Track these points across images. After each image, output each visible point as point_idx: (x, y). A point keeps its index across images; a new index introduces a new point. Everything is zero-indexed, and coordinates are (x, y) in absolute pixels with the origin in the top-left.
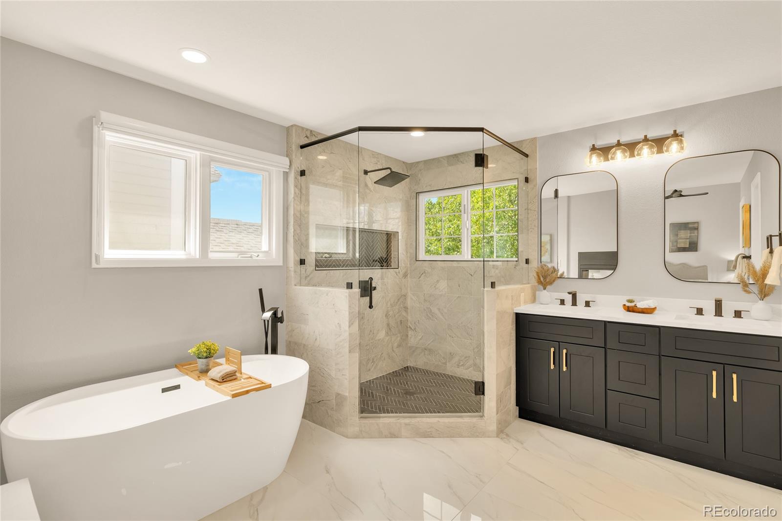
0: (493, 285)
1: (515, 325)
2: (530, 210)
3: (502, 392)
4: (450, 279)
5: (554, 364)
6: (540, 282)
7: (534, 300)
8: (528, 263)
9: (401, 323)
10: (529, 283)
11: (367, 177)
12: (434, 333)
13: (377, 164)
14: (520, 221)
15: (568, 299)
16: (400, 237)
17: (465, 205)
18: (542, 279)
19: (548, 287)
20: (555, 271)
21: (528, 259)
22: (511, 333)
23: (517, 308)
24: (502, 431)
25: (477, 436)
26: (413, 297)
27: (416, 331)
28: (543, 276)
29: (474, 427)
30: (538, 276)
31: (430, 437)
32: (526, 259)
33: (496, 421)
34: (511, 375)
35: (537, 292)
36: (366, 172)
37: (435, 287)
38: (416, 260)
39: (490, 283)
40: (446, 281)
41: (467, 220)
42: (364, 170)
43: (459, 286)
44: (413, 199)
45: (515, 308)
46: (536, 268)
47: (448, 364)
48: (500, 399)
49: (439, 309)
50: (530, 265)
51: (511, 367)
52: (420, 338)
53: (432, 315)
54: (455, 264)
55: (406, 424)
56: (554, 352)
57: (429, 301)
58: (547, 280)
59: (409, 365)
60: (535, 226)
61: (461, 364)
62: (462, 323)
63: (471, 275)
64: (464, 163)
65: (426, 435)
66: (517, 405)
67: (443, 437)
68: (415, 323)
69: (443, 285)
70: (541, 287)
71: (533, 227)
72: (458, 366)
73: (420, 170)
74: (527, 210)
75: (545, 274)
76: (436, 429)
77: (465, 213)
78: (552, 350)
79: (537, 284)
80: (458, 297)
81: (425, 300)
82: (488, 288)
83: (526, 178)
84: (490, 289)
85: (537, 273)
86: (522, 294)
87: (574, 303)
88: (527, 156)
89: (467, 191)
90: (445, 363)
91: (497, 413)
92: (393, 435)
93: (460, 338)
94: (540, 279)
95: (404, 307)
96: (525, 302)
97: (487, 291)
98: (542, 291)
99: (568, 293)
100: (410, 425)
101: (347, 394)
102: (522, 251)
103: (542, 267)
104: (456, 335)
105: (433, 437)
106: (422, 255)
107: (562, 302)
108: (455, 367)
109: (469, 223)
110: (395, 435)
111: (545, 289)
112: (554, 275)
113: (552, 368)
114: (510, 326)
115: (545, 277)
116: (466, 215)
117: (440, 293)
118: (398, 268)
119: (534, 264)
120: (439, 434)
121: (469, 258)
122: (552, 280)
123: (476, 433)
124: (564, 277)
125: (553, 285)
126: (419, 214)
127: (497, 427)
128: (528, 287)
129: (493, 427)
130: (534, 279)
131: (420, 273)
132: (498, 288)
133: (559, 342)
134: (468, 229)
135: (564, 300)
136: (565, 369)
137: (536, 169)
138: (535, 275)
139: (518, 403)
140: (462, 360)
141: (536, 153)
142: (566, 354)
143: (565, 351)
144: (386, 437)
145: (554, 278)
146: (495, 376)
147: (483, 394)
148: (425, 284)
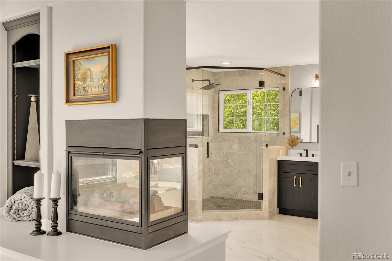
0: (267, 146)
1: (277, 166)
2: (286, 105)
3: (271, 198)
4: (240, 143)
5: (296, 184)
6: (290, 145)
7: (287, 154)
8: (284, 135)
9: (210, 170)
10: (284, 145)
11: (194, 83)
12: (230, 176)
13: (198, 75)
14: (280, 111)
15: (304, 153)
16: (209, 118)
17: (249, 100)
18: (291, 143)
19: (294, 147)
20: (298, 139)
21: (284, 132)
22: (275, 170)
23: (278, 158)
24: (271, 217)
25: (260, 219)
26: (216, 154)
27: (218, 175)
28: (291, 142)
29: (258, 215)
30: (289, 141)
31: (237, 220)
32: (283, 132)
33: (268, 212)
34: (275, 192)
35: (289, 150)
36: (193, 81)
37: (230, 148)
38: (219, 132)
39: (266, 145)
40: (237, 144)
41: (250, 108)
42: (192, 79)
43: (245, 147)
44: (217, 94)
45: (277, 158)
46: (288, 137)
47: (238, 193)
48: (270, 202)
49: (233, 161)
50: (285, 135)
51: (275, 187)
52: (221, 179)
53: (229, 165)
54: (243, 134)
55: (226, 214)
56: (296, 179)
57: (227, 157)
58: (294, 144)
59: (213, 196)
60: (288, 114)
61: (246, 193)
62: (247, 169)
63: (253, 141)
64: (248, 76)
65: (236, 219)
66: (278, 207)
67: (244, 220)
68: (217, 170)
69: (235, 147)
70: (291, 147)
71: (287, 115)
72: (245, 194)
73: (222, 77)
74: (283, 106)
75: (292, 140)
76: (240, 216)
77: (249, 105)
78: (295, 177)
79: (288, 146)
80: (245, 154)
81: (224, 156)
82: (265, 147)
83: (283, 88)
84: (265, 148)
85: (289, 140)
86: (281, 151)
87: (307, 155)
88: (284, 76)
89: (250, 92)
90: (237, 193)
91: (269, 208)
92: (219, 220)
93: (246, 177)
94: (290, 143)
95: (211, 160)
96: (282, 155)
97: (265, 149)
98: (291, 149)
99: (304, 150)
100: (227, 214)
101: (197, 200)
102: (281, 128)
103: (291, 137)
104: (243, 176)
105: (238, 220)
106: (222, 129)
107: (301, 155)
108: (242, 194)
109: (251, 111)
110: (220, 220)
111: (292, 148)
112: (297, 141)
113: (295, 186)
114: (275, 167)
115: (293, 142)
116: (249, 106)
117: (234, 152)
118: (208, 137)
119: (287, 135)
120: (241, 218)
121: (251, 131)
122: (296, 143)
123: (259, 218)
124: (302, 142)
125: (297, 146)
126: (220, 103)
127: (269, 215)
128: (284, 147)
129: (267, 214)
130: (287, 143)
131: (221, 140)
132: (269, 147)
133: (298, 173)
134: (250, 114)
135: (302, 154)
136: (301, 186)
137: (289, 83)
138: (288, 140)
139: (278, 206)
140: (247, 190)
141: (289, 75)
142: (301, 179)
143: (301, 178)
144: (216, 220)
145: (297, 142)
146: (268, 190)
147: (262, 199)
148: (224, 146)
